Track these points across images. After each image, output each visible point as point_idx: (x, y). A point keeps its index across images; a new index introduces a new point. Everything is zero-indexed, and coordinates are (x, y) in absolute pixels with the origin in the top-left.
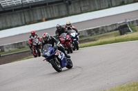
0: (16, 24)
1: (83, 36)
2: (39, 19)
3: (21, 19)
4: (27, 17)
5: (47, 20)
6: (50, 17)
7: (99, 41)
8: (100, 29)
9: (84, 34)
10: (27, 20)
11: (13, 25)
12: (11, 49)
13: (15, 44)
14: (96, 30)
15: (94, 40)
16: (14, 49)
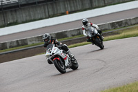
0: (39, 17)
1: (106, 29)
2: (63, 11)
3: (45, 12)
4: (50, 10)
5: (70, 13)
6: (73, 9)
7: (123, 34)
8: (123, 22)
9: (107, 28)
10: (51, 13)
11: (37, 18)
12: (34, 42)
13: (38, 37)
14: (120, 24)
15: (118, 33)
16: (37, 42)
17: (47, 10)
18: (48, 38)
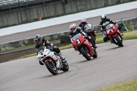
0: (13, 23)
2: (36, 17)
3: (18, 18)
4: (23, 16)
5: (43, 19)
6: (46, 16)
10: (24, 19)
11: (10, 24)
12: (7, 48)
16: (10, 48)
17: (20, 16)
18: (39, 40)
